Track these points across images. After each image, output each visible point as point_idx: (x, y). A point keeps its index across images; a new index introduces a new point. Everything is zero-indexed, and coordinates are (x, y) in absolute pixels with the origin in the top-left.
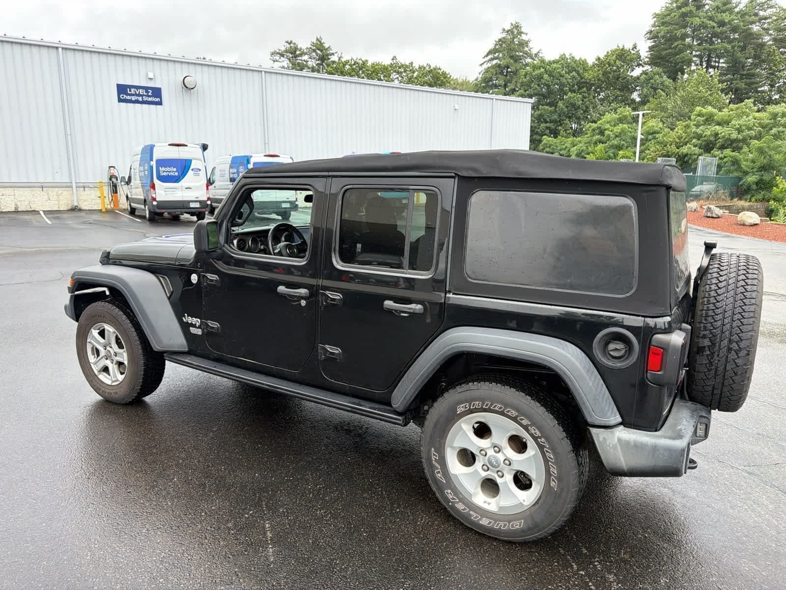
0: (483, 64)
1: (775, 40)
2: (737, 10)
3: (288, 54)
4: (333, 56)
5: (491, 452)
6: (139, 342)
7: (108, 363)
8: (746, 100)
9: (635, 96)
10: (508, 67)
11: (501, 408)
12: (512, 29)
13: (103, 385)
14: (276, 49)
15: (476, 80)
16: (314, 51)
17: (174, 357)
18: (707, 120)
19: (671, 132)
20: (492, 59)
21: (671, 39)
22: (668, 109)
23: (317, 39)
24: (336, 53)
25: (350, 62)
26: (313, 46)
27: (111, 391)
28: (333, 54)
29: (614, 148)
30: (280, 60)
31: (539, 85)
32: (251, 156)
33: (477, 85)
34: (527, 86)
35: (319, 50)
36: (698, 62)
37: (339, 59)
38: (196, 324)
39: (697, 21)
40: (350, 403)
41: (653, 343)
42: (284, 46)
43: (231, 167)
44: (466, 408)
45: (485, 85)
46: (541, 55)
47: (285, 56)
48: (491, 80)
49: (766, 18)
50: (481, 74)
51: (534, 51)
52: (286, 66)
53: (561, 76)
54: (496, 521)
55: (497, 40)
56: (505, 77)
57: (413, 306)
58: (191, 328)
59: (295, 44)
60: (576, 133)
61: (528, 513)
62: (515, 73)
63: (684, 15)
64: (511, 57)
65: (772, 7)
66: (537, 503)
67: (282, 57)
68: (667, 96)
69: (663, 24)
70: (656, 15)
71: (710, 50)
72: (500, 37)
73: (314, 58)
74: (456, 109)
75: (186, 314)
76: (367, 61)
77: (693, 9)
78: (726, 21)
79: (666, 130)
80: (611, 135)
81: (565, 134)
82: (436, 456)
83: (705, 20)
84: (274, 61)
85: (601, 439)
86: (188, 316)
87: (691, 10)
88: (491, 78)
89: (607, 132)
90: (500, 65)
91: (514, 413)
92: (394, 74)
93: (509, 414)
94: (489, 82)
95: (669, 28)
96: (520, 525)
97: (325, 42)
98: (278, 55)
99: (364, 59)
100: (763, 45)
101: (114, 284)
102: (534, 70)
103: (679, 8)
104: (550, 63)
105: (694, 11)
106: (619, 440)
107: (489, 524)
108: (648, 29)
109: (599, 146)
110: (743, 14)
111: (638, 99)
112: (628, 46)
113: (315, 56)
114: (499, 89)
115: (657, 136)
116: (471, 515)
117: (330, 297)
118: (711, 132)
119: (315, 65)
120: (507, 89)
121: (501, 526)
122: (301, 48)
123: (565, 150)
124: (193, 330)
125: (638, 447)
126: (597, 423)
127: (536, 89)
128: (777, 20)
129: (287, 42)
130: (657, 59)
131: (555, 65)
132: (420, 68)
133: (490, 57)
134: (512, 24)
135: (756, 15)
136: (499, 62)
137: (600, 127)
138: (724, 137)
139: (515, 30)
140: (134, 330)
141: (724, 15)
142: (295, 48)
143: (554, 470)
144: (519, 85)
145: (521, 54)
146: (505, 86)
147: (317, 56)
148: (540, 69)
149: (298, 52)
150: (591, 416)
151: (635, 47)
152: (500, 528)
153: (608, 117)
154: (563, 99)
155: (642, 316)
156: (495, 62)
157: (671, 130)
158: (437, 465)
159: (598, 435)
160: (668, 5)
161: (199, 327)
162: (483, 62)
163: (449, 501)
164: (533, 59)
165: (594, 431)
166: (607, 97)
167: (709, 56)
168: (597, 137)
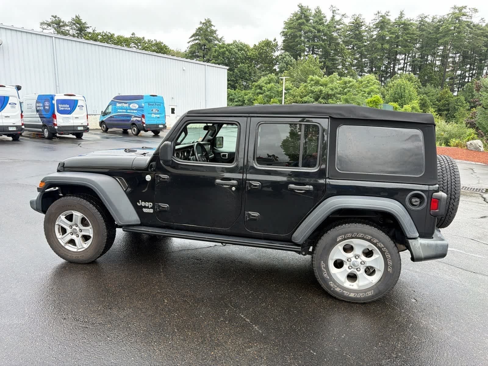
0: (189, 42)
1: (343, 41)
2: (326, 24)
3: (54, 25)
4: (88, 29)
5: (353, 259)
6: (103, 221)
7: (74, 237)
8: (334, 73)
9: (276, 67)
10: (205, 45)
11: (363, 235)
12: (206, 22)
13: (70, 252)
14: (44, 21)
15: (185, 52)
16: (74, 24)
17: (131, 228)
18: (316, 83)
19: (297, 89)
20: (195, 40)
21: (294, 37)
22: (294, 76)
23: (76, 17)
24: (91, 27)
25: (102, 34)
26: (74, 21)
27: (77, 256)
28: (88, 27)
29: (267, 97)
30: (47, 28)
31: (223, 58)
32: (55, 95)
33: (186, 55)
34: (216, 58)
35: (78, 24)
36: (308, 50)
37: (94, 31)
38: (148, 206)
39: (307, 28)
40: (267, 243)
41: (433, 197)
42: (51, 19)
43: (37, 102)
44: (342, 237)
45: (192, 55)
46: (223, 40)
47: (52, 26)
48: (194, 52)
49: (339, 30)
50: (189, 49)
51: (219, 37)
52: (53, 32)
53: (235, 53)
54: (358, 293)
55: (197, 28)
56: (203, 51)
57: (307, 186)
58: (143, 209)
59: (59, 18)
60: (246, 88)
61: (375, 287)
62: (209, 49)
63: (300, 24)
64: (207, 39)
65: (342, 24)
66: (380, 280)
67: (49, 27)
68: (294, 68)
69: (290, 28)
70: (286, 23)
71: (314, 45)
72: (199, 27)
73: (74, 29)
74: (184, 70)
75: (140, 201)
76: (114, 34)
77: (304, 21)
78: (321, 30)
79: (295, 88)
80: (266, 90)
81: (240, 88)
82: (324, 265)
83: (310, 28)
84: (43, 29)
85: (413, 244)
86: (141, 202)
87: (303, 22)
88: (195, 51)
89: (263, 88)
90: (200, 43)
91: (369, 237)
92: (133, 44)
93: (367, 238)
94: (193, 53)
95: (292, 31)
96: (371, 293)
97: (82, 19)
98: (46, 25)
99: (112, 33)
100: (339, 44)
101: (86, 184)
102: (220, 49)
103: (297, 20)
104: (229, 45)
105: (305, 22)
106: (421, 244)
107: (354, 295)
108: (282, 30)
109: (260, 96)
110: (329, 26)
111: (278, 70)
112: (271, 39)
113: (76, 28)
114: (200, 58)
115: (290, 91)
116: (344, 293)
117: (253, 185)
118: (318, 89)
119: (75, 33)
120: (205, 59)
121: (361, 295)
122: (64, 21)
123: (241, 97)
124: (145, 210)
125: (429, 246)
126: (411, 237)
127: (222, 60)
128: (344, 31)
129: (52, 16)
130: (287, 47)
131: (231, 47)
132: (149, 41)
133: (193, 38)
134: (205, 20)
135: (335, 27)
136: (199, 42)
137: (259, 85)
138: (324, 93)
139: (208, 23)
140: (99, 213)
141: (320, 26)
142: (59, 21)
143: (390, 263)
144: (212, 57)
145: (212, 38)
146: (204, 57)
147: (77, 27)
148: (223, 48)
149: (61, 24)
150: (409, 234)
151: (275, 40)
152: (360, 297)
153: (263, 78)
154: (237, 67)
155: (428, 185)
156: (197, 42)
157: (297, 88)
158: (324, 270)
159: (412, 243)
160: (291, 17)
161: (151, 208)
162: (189, 41)
163: (332, 288)
164: (219, 42)
165: (410, 241)
166: (261, 67)
167: (313, 48)
168: (259, 91)
